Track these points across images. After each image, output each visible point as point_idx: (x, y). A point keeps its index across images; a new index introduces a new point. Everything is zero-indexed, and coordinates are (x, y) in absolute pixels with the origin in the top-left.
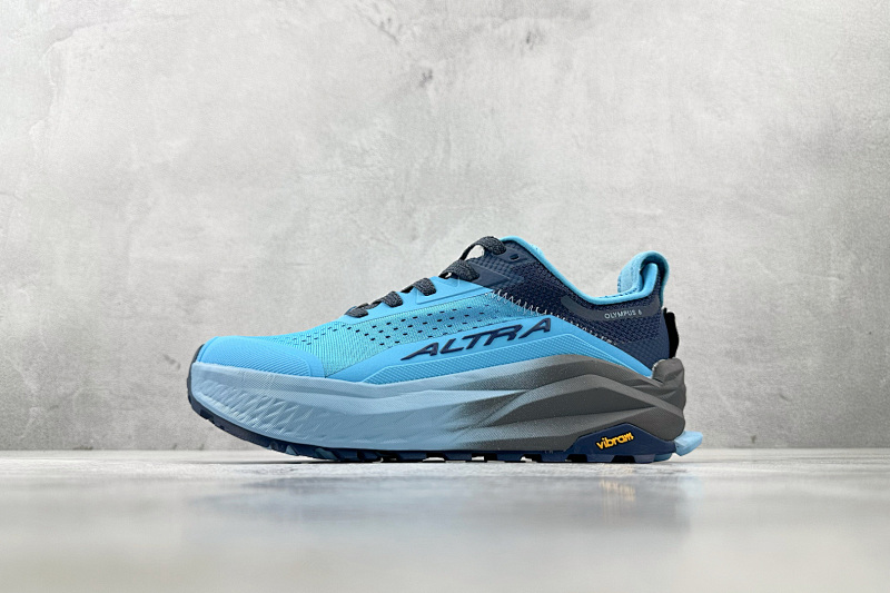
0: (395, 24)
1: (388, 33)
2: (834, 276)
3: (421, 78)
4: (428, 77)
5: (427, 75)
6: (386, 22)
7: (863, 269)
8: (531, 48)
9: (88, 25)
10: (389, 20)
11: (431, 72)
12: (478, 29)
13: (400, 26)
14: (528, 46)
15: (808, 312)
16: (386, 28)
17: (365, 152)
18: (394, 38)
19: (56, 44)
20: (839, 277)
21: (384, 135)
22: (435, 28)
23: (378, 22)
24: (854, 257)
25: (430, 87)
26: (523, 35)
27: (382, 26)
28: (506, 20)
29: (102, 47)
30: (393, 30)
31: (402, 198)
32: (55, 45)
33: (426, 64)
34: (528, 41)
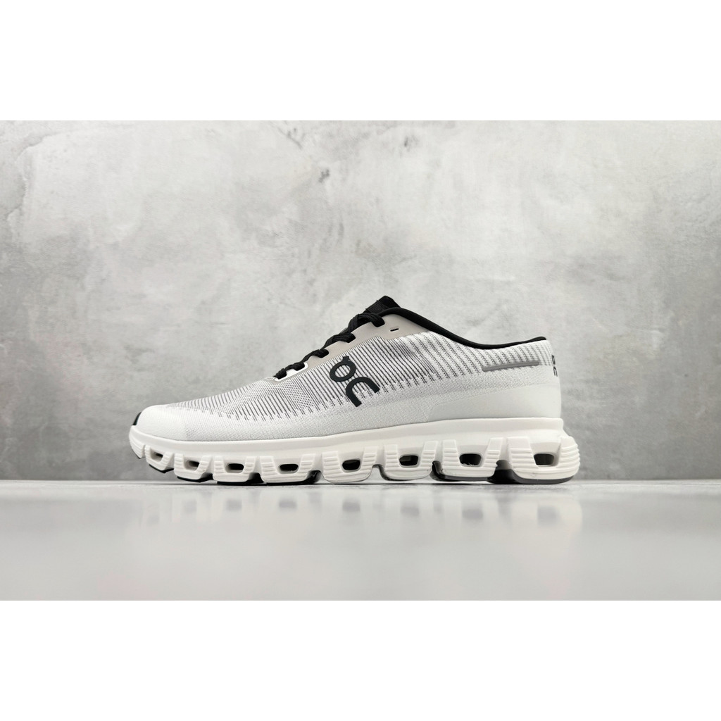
0: (300, 132)
1: (294, 140)
2: (655, 329)
3: (320, 176)
4: (326, 175)
5: (325, 173)
6: (292, 131)
7: (680, 323)
8: (408, 150)
9: (55, 133)
10: (295, 130)
11: (328, 171)
12: (366, 136)
13: (304, 135)
14: (405, 149)
15: (634, 359)
16: (293, 136)
17: (276, 235)
18: (298, 144)
19: (29, 149)
20: (661, 330)
21: (290, 221)
22: (331, 135)
23: (286, 132)
24: (672, 314)
25: (328, 182)
26: (401, 140)
27: (289, 135)
28: (388, 128)
29: (65, 151)
30: (298, 138)
31: (305, 271)
32: (27, 149)
33: (324, 164)
34: (406, 145)
